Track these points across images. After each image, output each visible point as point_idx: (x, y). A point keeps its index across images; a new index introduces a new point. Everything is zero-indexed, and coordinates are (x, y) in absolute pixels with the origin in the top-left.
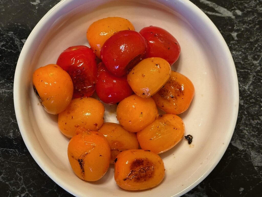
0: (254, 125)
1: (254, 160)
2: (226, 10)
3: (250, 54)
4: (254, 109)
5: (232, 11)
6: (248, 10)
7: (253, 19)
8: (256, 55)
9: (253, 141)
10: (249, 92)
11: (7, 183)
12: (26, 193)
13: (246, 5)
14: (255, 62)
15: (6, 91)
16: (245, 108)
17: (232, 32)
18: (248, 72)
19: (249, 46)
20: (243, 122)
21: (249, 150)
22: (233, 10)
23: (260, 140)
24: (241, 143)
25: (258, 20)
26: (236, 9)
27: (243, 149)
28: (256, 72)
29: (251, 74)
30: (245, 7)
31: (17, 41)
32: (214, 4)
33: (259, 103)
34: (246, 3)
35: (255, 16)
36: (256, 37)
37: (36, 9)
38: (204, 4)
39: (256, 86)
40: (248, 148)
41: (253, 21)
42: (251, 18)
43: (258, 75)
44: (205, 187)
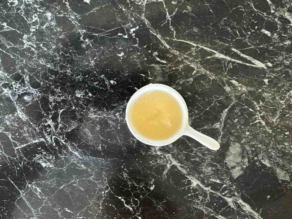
0: (279, 149)
1: (279, 175)
2: (260, 62)
3: (278, 96)
4: (280, 137)
5: (265, 64)
6: (277, 63)
7: (281, 69)
8: (282, 96)
9: (279, 161)
10: (276, 124)
11: (96, 182)
12: (109, 190)
13: (276, 59)
14: (281, 102)
15: (98, 116)
16: (273, 136)
17: (264, 79)
18: (276, 108)
19: (277, 90)
20: (271, 146)
21: (275, 167)
22: (265, 62)
23: (284, 160)
24: (269, 162)
25: (284, 71)
26: (268, 62)
27: (270, 166)
28: (282, 109)
29: (278, 110)
30: (275, 61)
31: (106, 81)
32: (251, 58)
33: (284, 132)
34: (275, 57)
35: (283, 67)
36: (283, 83)
37: (121, 60)
38: (244, 58)
39: (282, 119)
40: (275, 166)
41: (281, 71)
42: (279, 69)
43: (283, 111)
44: (240, 193)
